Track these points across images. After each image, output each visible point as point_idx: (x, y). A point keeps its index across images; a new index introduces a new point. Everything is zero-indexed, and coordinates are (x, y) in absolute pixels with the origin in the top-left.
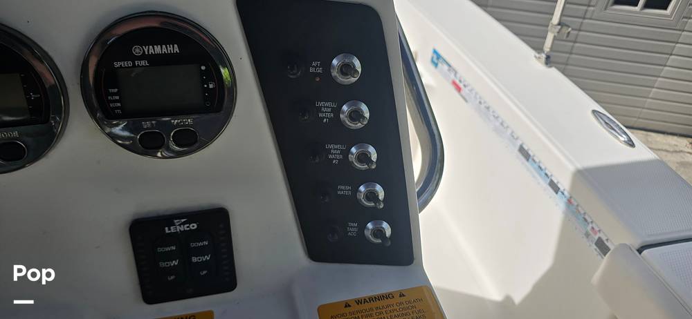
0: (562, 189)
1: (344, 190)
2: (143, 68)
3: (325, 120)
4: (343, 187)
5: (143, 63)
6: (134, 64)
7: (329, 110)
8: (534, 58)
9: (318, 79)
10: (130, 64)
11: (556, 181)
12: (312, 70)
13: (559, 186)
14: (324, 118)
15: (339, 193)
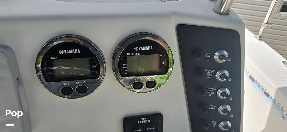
0: (271, 96)
1: (212, 107)
2: (138, 56)
3: (208, 77)
4: (212, 106)
5: (138, 54)
6: (134, 54)
7: (211, 73)
8: (254, 37)
9: (208, 60)
10: (133, 54)
11: (268, 92)
12: (205, 56)
13: (269, 94)
14: (208, 76)
15: (210, 108)
